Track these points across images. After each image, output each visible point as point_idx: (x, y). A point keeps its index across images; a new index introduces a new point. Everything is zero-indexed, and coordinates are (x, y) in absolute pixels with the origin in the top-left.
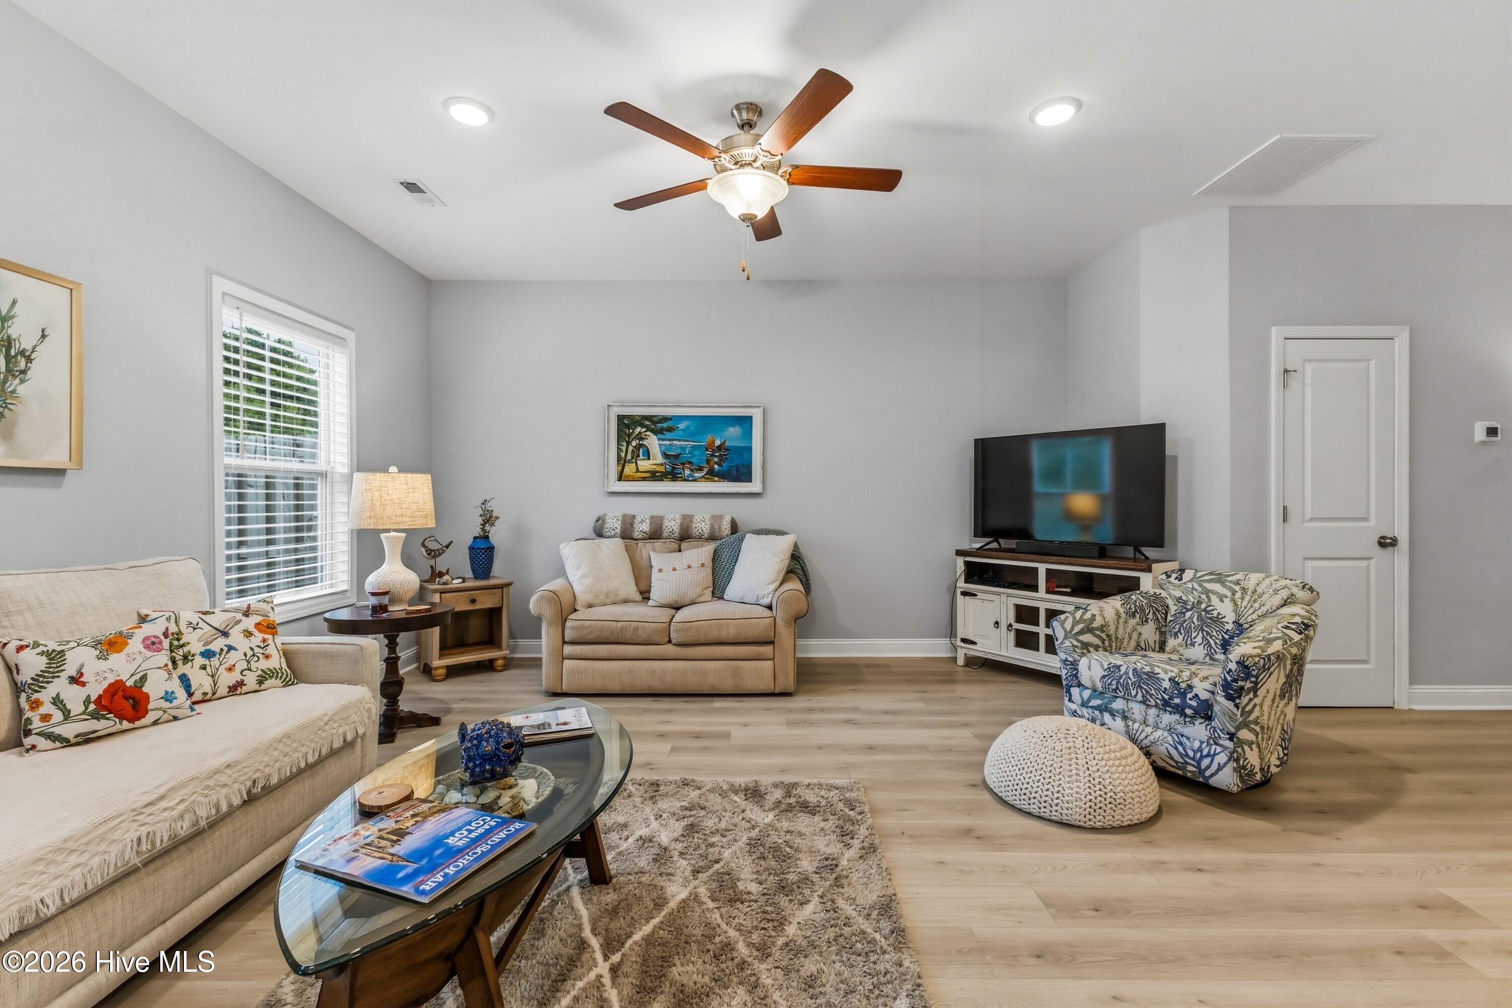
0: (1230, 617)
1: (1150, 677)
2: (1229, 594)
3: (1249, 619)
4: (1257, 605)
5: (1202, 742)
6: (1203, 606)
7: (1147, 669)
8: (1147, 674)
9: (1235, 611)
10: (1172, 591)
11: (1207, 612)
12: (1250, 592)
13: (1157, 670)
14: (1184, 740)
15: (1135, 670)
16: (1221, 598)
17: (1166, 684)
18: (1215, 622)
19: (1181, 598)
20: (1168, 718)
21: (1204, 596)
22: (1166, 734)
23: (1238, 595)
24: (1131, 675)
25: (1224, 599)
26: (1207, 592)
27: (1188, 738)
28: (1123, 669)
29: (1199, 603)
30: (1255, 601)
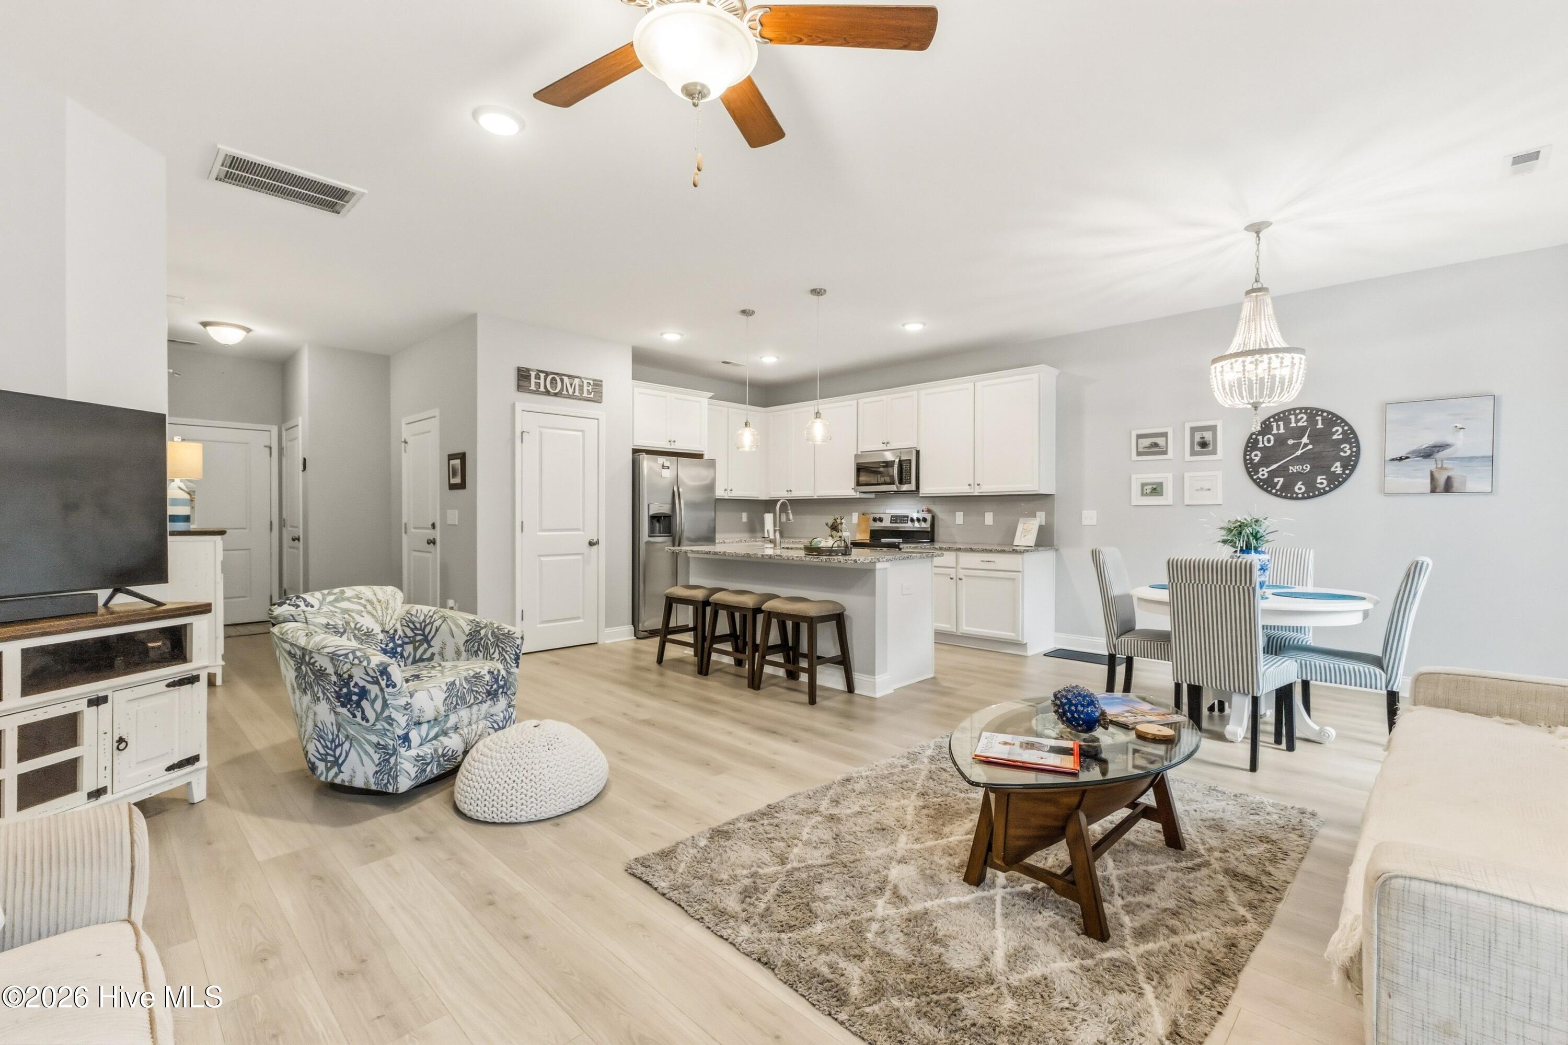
0: (377, 629)
1: (477, 678)
2: (362, 609)
3: (391, 625)
4: (390, 611)
5: (502, 712)
6: (352, 625)
7: (472, 673)
8: (473, 677)
9: (377, 621)
10: (313, 620)
11: (359, 630)
12: (376, 603)
13: (478, 671)
14: (495, 718)
15: (466, 679)
16: (360, 613)
17: (488, 678)
18: (368, 636)
19: (328, 624)
20: (485, 707)
21: (346, 616)
22: (485, 722)
23: (369, 607)
24: (465, 685)
25: (363, 614)
26: (346, 611)
27: (496, 715)
28: (457, 683)
29: (347, 623)
30: (387, 609)
